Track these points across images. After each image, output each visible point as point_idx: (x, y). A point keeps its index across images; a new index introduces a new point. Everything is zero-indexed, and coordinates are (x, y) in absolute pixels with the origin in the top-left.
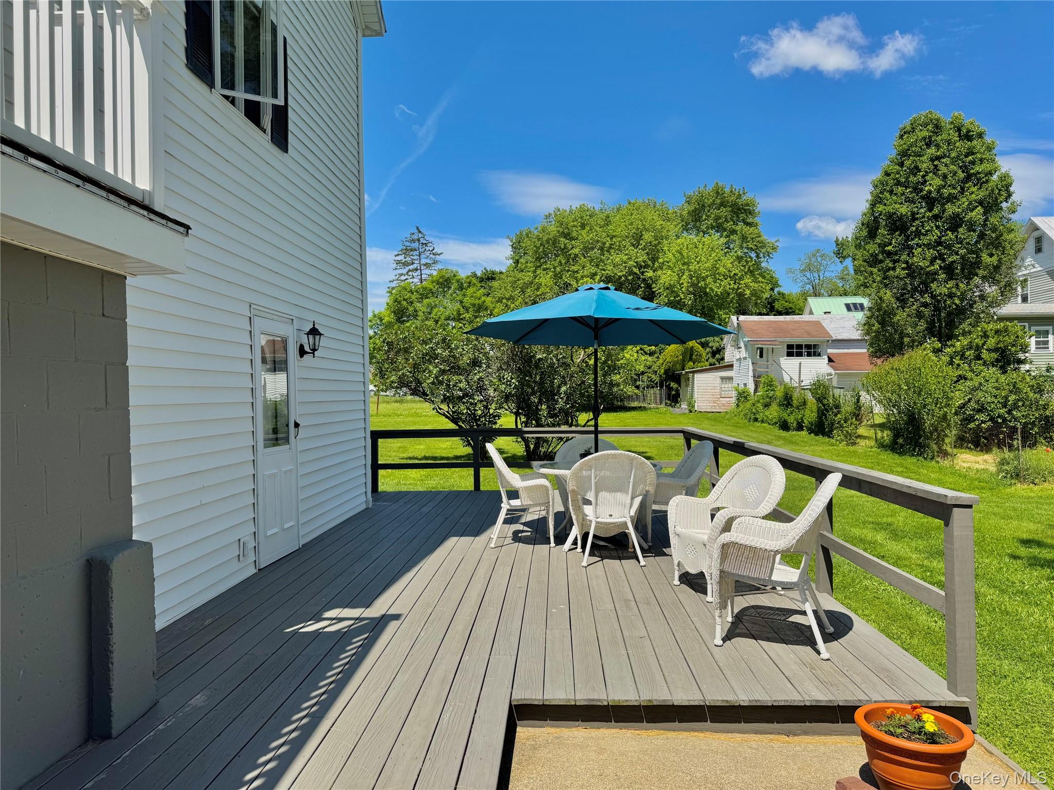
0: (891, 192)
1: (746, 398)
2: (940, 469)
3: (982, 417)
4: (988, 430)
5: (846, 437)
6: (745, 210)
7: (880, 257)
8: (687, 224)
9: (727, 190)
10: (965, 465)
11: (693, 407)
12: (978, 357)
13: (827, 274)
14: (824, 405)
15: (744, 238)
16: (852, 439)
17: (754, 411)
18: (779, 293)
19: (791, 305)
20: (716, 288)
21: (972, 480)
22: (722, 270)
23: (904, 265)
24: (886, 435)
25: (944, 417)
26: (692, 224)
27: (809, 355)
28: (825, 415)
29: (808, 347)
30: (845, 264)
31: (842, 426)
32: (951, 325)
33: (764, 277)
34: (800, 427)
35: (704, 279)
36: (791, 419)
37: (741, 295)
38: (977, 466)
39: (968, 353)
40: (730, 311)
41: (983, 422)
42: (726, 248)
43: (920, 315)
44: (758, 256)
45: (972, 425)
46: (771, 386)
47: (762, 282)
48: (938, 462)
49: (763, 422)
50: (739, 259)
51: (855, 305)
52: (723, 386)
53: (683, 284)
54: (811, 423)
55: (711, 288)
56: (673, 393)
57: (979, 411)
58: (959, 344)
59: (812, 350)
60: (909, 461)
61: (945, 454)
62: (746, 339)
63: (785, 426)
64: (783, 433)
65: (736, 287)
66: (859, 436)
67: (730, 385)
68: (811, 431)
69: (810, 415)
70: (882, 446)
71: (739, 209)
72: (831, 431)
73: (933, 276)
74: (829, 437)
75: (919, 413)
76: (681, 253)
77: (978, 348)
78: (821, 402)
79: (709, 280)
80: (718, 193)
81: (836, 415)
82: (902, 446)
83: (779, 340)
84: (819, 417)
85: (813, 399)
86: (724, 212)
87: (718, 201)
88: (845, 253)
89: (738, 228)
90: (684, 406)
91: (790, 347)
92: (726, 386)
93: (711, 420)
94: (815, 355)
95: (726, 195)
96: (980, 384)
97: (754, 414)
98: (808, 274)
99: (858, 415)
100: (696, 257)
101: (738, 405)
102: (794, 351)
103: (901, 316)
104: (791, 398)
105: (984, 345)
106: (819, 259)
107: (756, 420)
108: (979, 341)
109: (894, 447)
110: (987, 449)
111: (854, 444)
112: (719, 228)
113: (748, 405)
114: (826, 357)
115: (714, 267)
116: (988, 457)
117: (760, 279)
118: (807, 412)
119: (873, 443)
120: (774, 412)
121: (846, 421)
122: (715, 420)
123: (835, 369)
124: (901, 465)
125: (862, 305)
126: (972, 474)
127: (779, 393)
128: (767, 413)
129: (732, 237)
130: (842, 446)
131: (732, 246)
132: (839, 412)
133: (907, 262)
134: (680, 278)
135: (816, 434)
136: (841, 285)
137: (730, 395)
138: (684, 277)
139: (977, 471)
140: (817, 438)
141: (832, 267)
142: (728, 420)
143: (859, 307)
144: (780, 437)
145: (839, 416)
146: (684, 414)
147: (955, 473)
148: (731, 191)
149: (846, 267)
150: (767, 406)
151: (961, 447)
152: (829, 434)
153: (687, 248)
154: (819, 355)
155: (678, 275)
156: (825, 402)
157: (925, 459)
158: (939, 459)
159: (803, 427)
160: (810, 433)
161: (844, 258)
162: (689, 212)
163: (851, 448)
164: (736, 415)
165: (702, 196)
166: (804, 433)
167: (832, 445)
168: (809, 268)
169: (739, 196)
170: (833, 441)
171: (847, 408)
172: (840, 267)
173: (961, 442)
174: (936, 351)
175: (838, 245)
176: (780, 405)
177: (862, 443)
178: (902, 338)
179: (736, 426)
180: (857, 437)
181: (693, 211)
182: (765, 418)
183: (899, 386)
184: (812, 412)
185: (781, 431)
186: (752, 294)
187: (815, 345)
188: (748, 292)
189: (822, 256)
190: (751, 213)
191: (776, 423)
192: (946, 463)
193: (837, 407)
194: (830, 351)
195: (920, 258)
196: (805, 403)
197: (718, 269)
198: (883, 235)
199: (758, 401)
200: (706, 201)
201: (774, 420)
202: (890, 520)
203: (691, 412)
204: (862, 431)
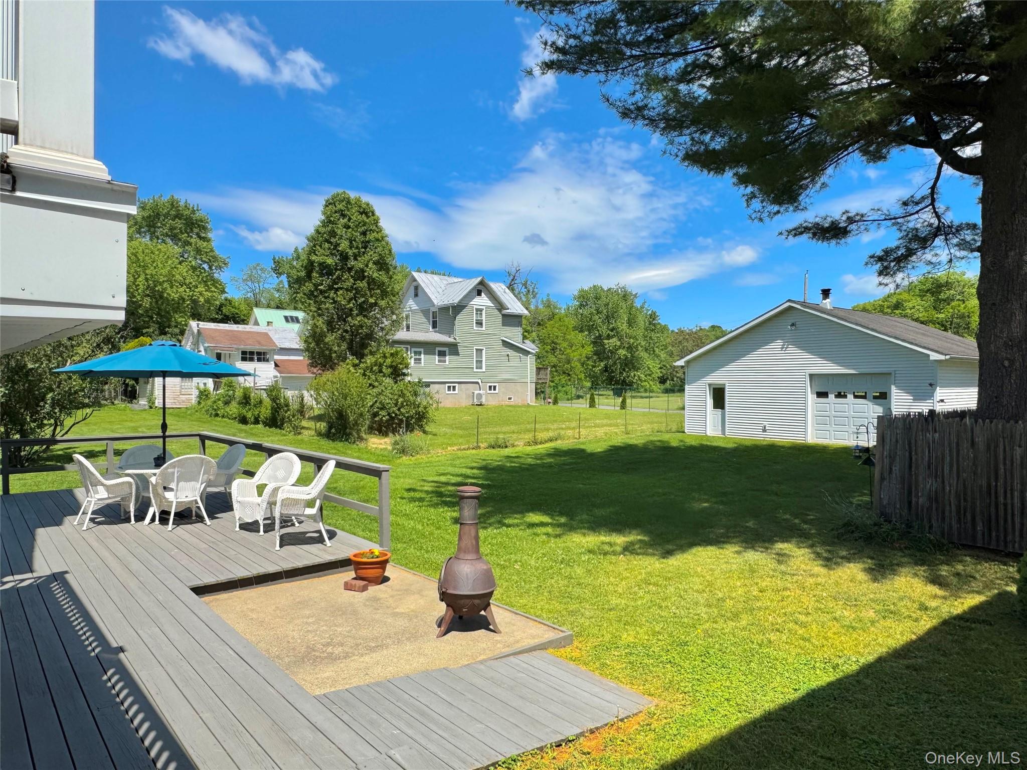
0: (321, 246)
1: (207, 396)
2: (359, 449)
3: (383, 413)
4: (387, 421)
5: (294, 429)
6: (199, 226)
7: (315, 293)
8: (141, 227)
9: (182, 204)
10: (374, 446)
11: (153, 403)
12: (381, 371)
13: (266, 286)
14: (277, 404)
15: (198, 251)
16: (297, 430)
17: (215, 407)
18: (226, 299)
19: (237, 311)
20: (173, 294)
21: (378, 455)
22: (178, 277)
23: (331, 301)
24: (322, 426)
25: (361, 415)
26: (146, 228)
27: (259, 360)
28: (278, 412)
29: (259, 354)
30: (280, 279)
31: (290, 420)
32: (364, 346)
33: (216, 287)
34: (257, 421)
35: (161, 284)
36: (249, 415)
37: (195, 302)
38: (381, 447)
39: (374, 368)
40: (186, 315)
41: (384, 416)
42: (181, 256)
43: (342, 338)
44: (210, 268)
45: (377, 419)
46: (230, 386)
47: (215, 292)
48: (357, 445)
49: (223, 417)
50: (194, 269)
51: (292, 317)
52: (183, 384)
53: (139, 285)
54: (266, 419)
55: (168, 294)
56: (130, 389)
57: (382, 409)
58: (369, 360)
59: (261, 357)
60: (339, 445)
61: (361, 439)
62: (206, 345)
63: (244, 420)
64: (243, 427)
65: (191, 294)
66: (303, 428)
67: (189, 384)
68: (266, 424)
69: (265, 411)
70: (320, 434)
71: (193, 223)
72: (282, 424)
73: (350, 313)
74: (281, 429)
75: (346, 412)
76: (136, 256)
77: (381, 365)
78: (275, 402)
79: (166, 285)
80: (172, 205)
81: (286, 412)
82: (334, 434)
83: (235, 346)
84: (272, 413)
85: (269, 400)
86: (179, 223)
87: (173, 213)
88: (280, 271)
89: (193, 240)
90: (143, 402)
91: (244, 353)
92: (186, 384)
93: (175, 416)
94: (264, 361)
95: (181, 209)
96: (382, 391)
97: (215, 410)
98: (249, 283)
99: (302, 412)
100: (153, 262)
101: (199, 403)
102: (247, 356)
103: (330, 338)
104: (249, 397)
105: (384, 362)
106: (260, 272)
107: (217, 415)
108: (381, 360)
109: (328, 435)
110: (385, 434)
111: (300, 433)
112: (175, 238)
113: (209, 402)
114: (273, 363)
115: (170, 275)
116: (387, 440)
117: (213, 289)
118: (263, 410)
119: (313, 433)
120: (234, 409)
121: (293, 416)
122: (178, 416)
123: (280, 372)
124: (335, 448)
125: (297, 318)
126: (378, 452)
127: (239, 394)
128: (228, 409)
129: (186, 248)
130: (291, 436)
131: (186, 256)
132: (288, 410)
133: (333, 299)
134: (135, 279)
135: (270, 427)
136: (277, 296)
137: (190, 393)
138: (140, 279)
139: (381, 449)
140: (271, 429)
141: (270, 280)
142: (190, 415)
143: (295, 320)
144: (241, 431)
145: (289, 412)
146: (145, 410)
147: (369, 452)
148: (186, 206)
149: (281, 281)
150: (227, 403)
151: (370, 433)
152: (281, 427)
153: (143, 253)
154: (267, 361)
155: (133, 276)
156: (278, 401)
157: (350, 443)
158: (358, 443)
159: (259, 421)
160: (265, 426)
161: (280, 274)
162: (144, 217)
163: (300, 437)
164: (197, 411)
165: (157, 205)
166: (260, 426)
167: (285, 435)
168: (251, 278)
169: (193, 212)
170: (284, 432)
171: (295, 406)
172: (277, 281)
173: (370, 430)
174: (355, 366)
175: (275, 262)
176: (240, 403)
177: (305, 432)
178: (331, 354)
179: (201, 421)
180: (301, 429)
181: (147, 217)
182: (226, 414)
183: (333, 393)
184: (267, 409)
185: (241, 425)
186: (205, 301)
187: (264, 353)
188: (202, 299)
189: (261, 270)
190: (204, 228)
191: (236, 418)
192: (362, 445)
193: (287, 405)
194: (276, 357)
195: (341, 298)
196: (261, 402)
197: (174, 276)
198: (316, 277)
199: (219, 400)
200: (161, 210)
201: (234, 416)
202: (335, 485)
203: (151, 407)
204: (304, 423)
